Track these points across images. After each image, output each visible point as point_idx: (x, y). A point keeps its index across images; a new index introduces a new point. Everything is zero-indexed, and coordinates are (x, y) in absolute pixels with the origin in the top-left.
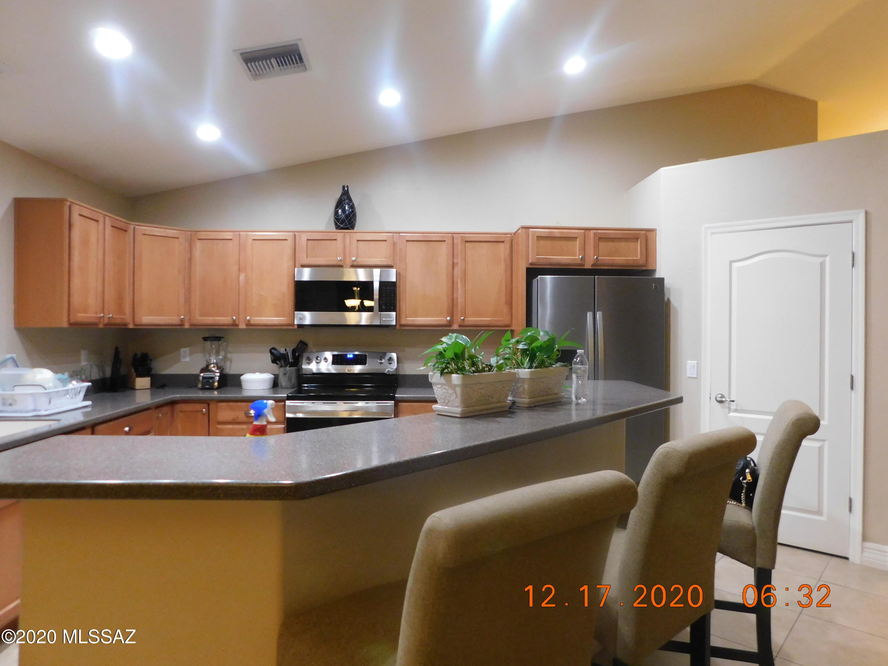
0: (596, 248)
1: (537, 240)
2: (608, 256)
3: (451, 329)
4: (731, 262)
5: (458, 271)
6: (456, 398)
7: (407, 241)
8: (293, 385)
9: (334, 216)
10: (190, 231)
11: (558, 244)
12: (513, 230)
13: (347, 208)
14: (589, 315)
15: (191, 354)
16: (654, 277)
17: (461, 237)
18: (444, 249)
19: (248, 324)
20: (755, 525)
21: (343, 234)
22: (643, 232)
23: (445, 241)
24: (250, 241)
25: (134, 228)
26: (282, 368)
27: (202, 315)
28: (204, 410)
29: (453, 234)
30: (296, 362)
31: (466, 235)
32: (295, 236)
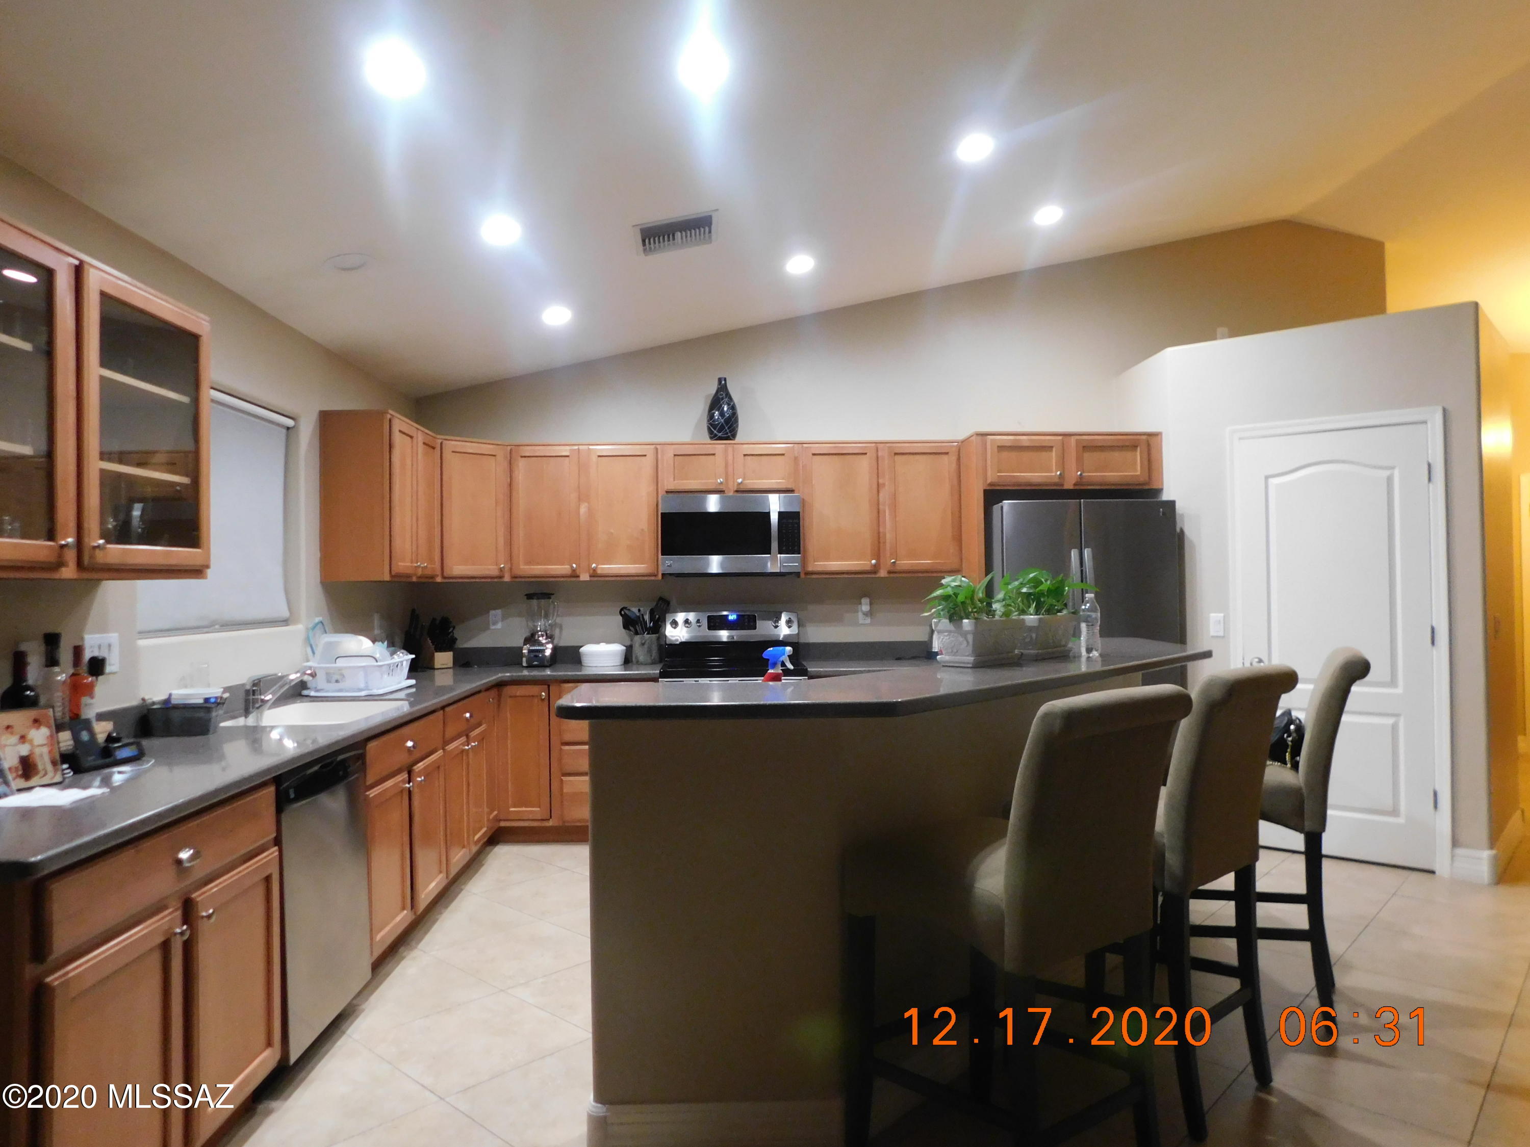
0: (1079, 460)
1: (998, 452)
2: (1096, 471)
3: (877, 576)
4: (1267, 478)
5: (884, 495)
6: (967, 646)
7: (814, 454)
8: (654, 659)
9: (708, 421)
10: (510, 445)
11: (1026, 456)
12: (961, 436)
13: (725, 409)
14: (1074, 553)
15: (504, 618)
16: (1159, 500)
17: (889, 447)
18: (864, 465)
19: (594, 574)
20: (1302, 785)
21: (723, 446)
22: (1144, 437)
23: (866, 454)
24: (594, 458)
25: (441, 443)
26: (638, 636)
27: (529, 563)
28: (543, 694)
29: (877, 444)
30: (657, 628)
31: (894, 445)
32: (657, 449)
